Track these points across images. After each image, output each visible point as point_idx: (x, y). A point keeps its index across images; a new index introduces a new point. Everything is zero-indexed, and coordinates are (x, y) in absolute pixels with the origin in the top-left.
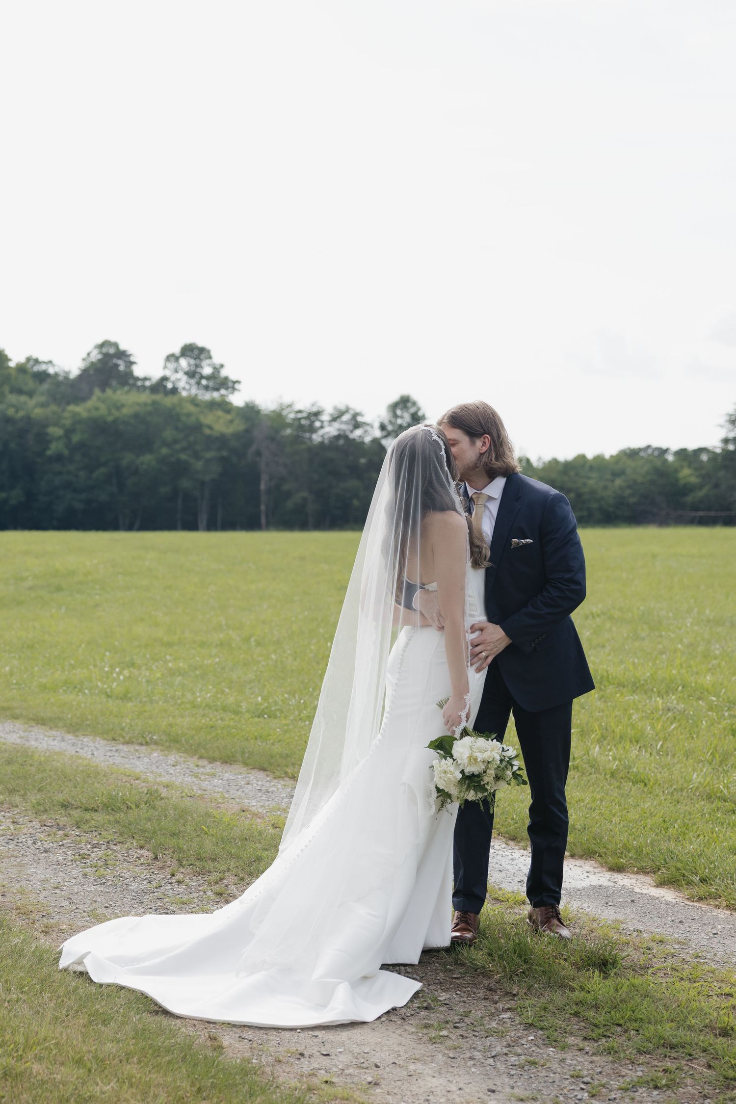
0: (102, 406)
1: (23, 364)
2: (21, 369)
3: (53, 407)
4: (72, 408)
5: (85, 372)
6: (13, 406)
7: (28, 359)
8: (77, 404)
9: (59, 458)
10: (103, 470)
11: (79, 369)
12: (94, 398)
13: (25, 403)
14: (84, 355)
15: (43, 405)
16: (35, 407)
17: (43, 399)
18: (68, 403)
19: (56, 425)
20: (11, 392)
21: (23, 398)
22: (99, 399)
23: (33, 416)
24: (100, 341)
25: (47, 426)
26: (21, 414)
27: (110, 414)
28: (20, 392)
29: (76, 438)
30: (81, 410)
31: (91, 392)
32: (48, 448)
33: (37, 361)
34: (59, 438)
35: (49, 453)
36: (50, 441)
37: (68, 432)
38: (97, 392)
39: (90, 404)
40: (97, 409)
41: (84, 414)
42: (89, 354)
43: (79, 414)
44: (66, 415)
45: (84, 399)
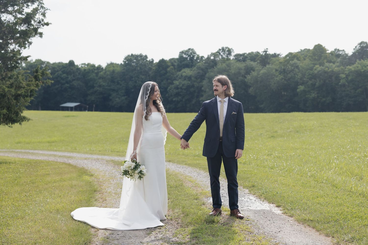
0: (359, 66)
1: (333, 51)
2: (332, 53)
3: (342, 67)
4: (348, 67)
5: (354, 54)
6: (327, 67)
7: (335, 50)
8: (350, 66)
9: (344, 85)
10: (360, 90)
11: (352, 52)
12: (357, 63)
13: (332, 66)
14: (354, 48)
15: (338, 66)
16: (336, 67)
17: (338, 64)
18: (347, 66)
19: (343, 73)
20: (327, 62)
21: (331, 64)
22: (358, 63)
23: (334, 70)
24: (360, 42)
25: (340, 74)
26: (330, 70)
27: (362, 69)
28: (330, 62)
29: (350, 78)
30: (352, 68)
31: (356, 61)
32: (340, 82)
33: (338, 50)
34: (344, 78)
35: (340, 84)
36: (340, 80)
37: (347, 76)
38: (358, 61)
39: (355, 65)
40: (358, 67)
41: (353, 69)
42: (356, 47)
43: (351, 69)
44: (346, 69)
45: (353, 64)
